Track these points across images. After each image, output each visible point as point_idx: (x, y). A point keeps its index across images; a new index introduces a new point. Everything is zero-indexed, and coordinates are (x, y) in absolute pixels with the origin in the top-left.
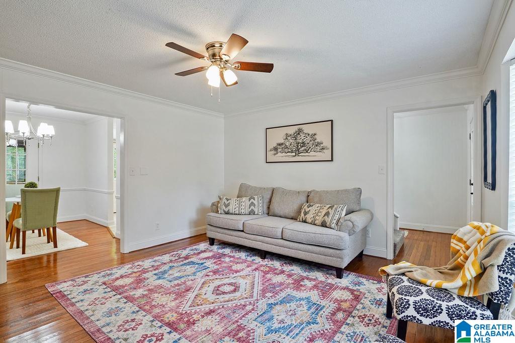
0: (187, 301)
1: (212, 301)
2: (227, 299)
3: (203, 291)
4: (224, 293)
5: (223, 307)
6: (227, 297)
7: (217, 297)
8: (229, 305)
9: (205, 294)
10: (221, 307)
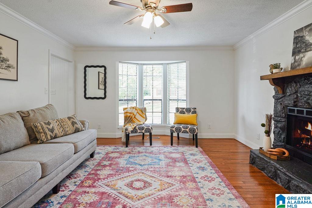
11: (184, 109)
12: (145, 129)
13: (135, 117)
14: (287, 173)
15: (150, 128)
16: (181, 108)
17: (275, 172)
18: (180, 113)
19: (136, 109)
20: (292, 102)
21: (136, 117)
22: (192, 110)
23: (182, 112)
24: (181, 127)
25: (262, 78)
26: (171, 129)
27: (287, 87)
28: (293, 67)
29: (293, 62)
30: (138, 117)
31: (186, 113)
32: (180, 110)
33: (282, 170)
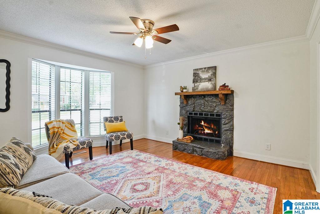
0: (164, 179)
1: (149, 179)
2: (140, 180)
3: (156, 186)
4: (142, 184)
5: (143, 175)
6: (140, 181)
7: (146, 181)
8: (139, 176)
9: (154, 183)
10: (144, 175)
11: (112, 118)
12: (86, 144)
13: (63, 133)
14: (201, 147)
15: (90, 141)
16: (109, 118)
17: (193, 149)
18: (109, 122)
19: (63, 123)
20: (193, 109)
21: (65, 132)
22: (120, 118)
23: (111, 121)
24: (119, 134)
25: (176, 94)
26: (110, 138)
27: (189, 100)
28: (193, 89)
29: (194, 86)
30: (67, 131)
31: (114, 121)
32: (109, 119)
33: (198, 147)
